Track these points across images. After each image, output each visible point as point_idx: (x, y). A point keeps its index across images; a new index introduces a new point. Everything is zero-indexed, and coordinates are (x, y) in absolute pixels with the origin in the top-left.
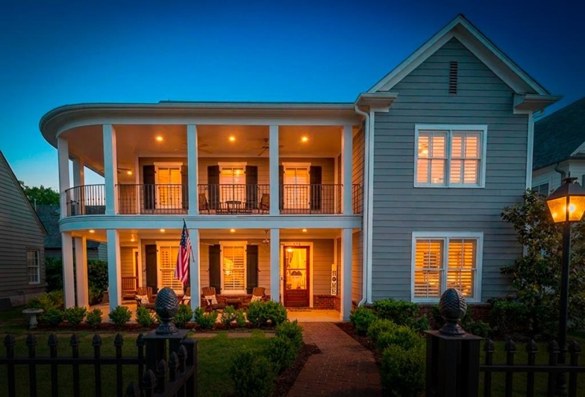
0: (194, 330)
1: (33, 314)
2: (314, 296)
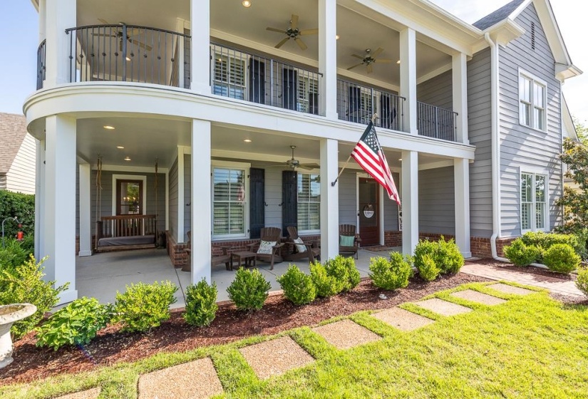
2: (386, 233)
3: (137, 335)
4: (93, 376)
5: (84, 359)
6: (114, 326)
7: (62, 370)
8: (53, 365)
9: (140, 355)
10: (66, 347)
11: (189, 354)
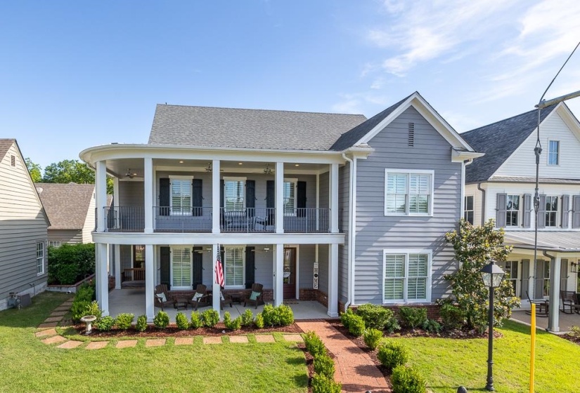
0: (224, 332)
1: (89, 322)
2: (300, 290)
3: (121, 330)
4: (109, 339)
5: (107, 335)
6: (116, 327)
7: (102, 336)
8: (100, 335)
9: (121, 336)
10: (103, 331)
11: (133, 338)
